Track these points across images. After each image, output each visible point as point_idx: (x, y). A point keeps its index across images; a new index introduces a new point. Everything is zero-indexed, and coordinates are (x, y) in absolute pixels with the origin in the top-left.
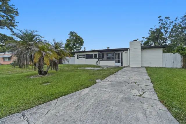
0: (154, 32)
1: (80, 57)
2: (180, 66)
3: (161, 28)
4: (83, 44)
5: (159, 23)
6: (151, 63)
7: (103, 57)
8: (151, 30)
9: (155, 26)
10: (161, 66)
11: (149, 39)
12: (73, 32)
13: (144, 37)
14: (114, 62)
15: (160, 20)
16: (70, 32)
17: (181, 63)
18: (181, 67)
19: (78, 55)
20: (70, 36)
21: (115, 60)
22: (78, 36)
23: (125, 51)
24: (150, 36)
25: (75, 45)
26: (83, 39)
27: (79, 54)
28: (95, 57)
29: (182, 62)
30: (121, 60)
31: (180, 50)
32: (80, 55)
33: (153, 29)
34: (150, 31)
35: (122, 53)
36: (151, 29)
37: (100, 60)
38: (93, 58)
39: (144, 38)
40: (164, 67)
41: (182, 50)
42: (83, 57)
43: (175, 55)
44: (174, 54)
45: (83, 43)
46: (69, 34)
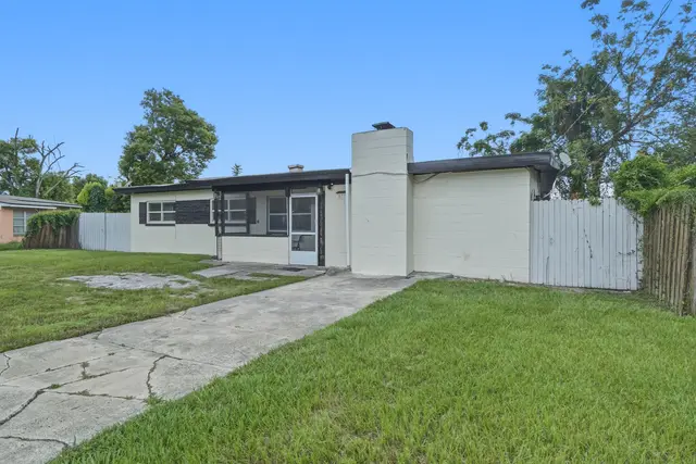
0: (566, 87)
2: (629, 281)
3: (602, 62)
5: (596, 35)
6: (467, 257)
7: (251, 218)
8: (548, 73)
9: (567, 52)
10: (522, 276)
11: (538, 122)
13: (515, 111)
14: (286, 242)
15: (593, 20)
16: (148, 93)
17: (633, 258)
18: (634, 286)
19: (143, 206)
20: (149, 112)
21: (291, 233)
22: (186, 114)
23: (337, 188)
24: (544, 110)
26: (211, 128)
27: (149, 200)
29: (640, 253)
30: (316, 234)
31: (630, 179)
32: (152, 207)
33: (556, 69)
34: (542, 78)
35: (322, 198)
36: (547, 67)
37: (224, 234)
38: (207, 221)
39: (514, 117)
40: (539, 280)
41: (641, 179)
43: (599, 209)
44: (593, 204)
46: (145, 104)
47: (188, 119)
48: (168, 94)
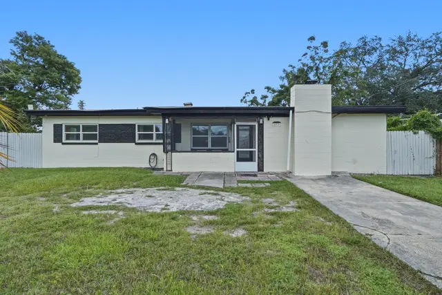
1: (68, 137)
2: (430, 171)
4: (79, 87)
6: (355, 162)
7: (177, 139)
11: (279, 92)
12: (31, 33)
13: (270, 86)
16: (20, 34)
17: (432, 160)
18: (432, 173)
19: (57, 128)
20: (17, 50)
21: (236, 150)
23: (273, 119)
25: (40, 89)
26: (79, 71)
27: (64, 122)
28: (141, 137)
29: (435, 158)
30: (256, 149)
32: (68, 128)
38: (133, 141)
40: (390, 172)
42: (86, 137)
44: (414, 133)
45: (79, 83)
46: (15, 42)
47: (61, 61)
48: (40, 38)
